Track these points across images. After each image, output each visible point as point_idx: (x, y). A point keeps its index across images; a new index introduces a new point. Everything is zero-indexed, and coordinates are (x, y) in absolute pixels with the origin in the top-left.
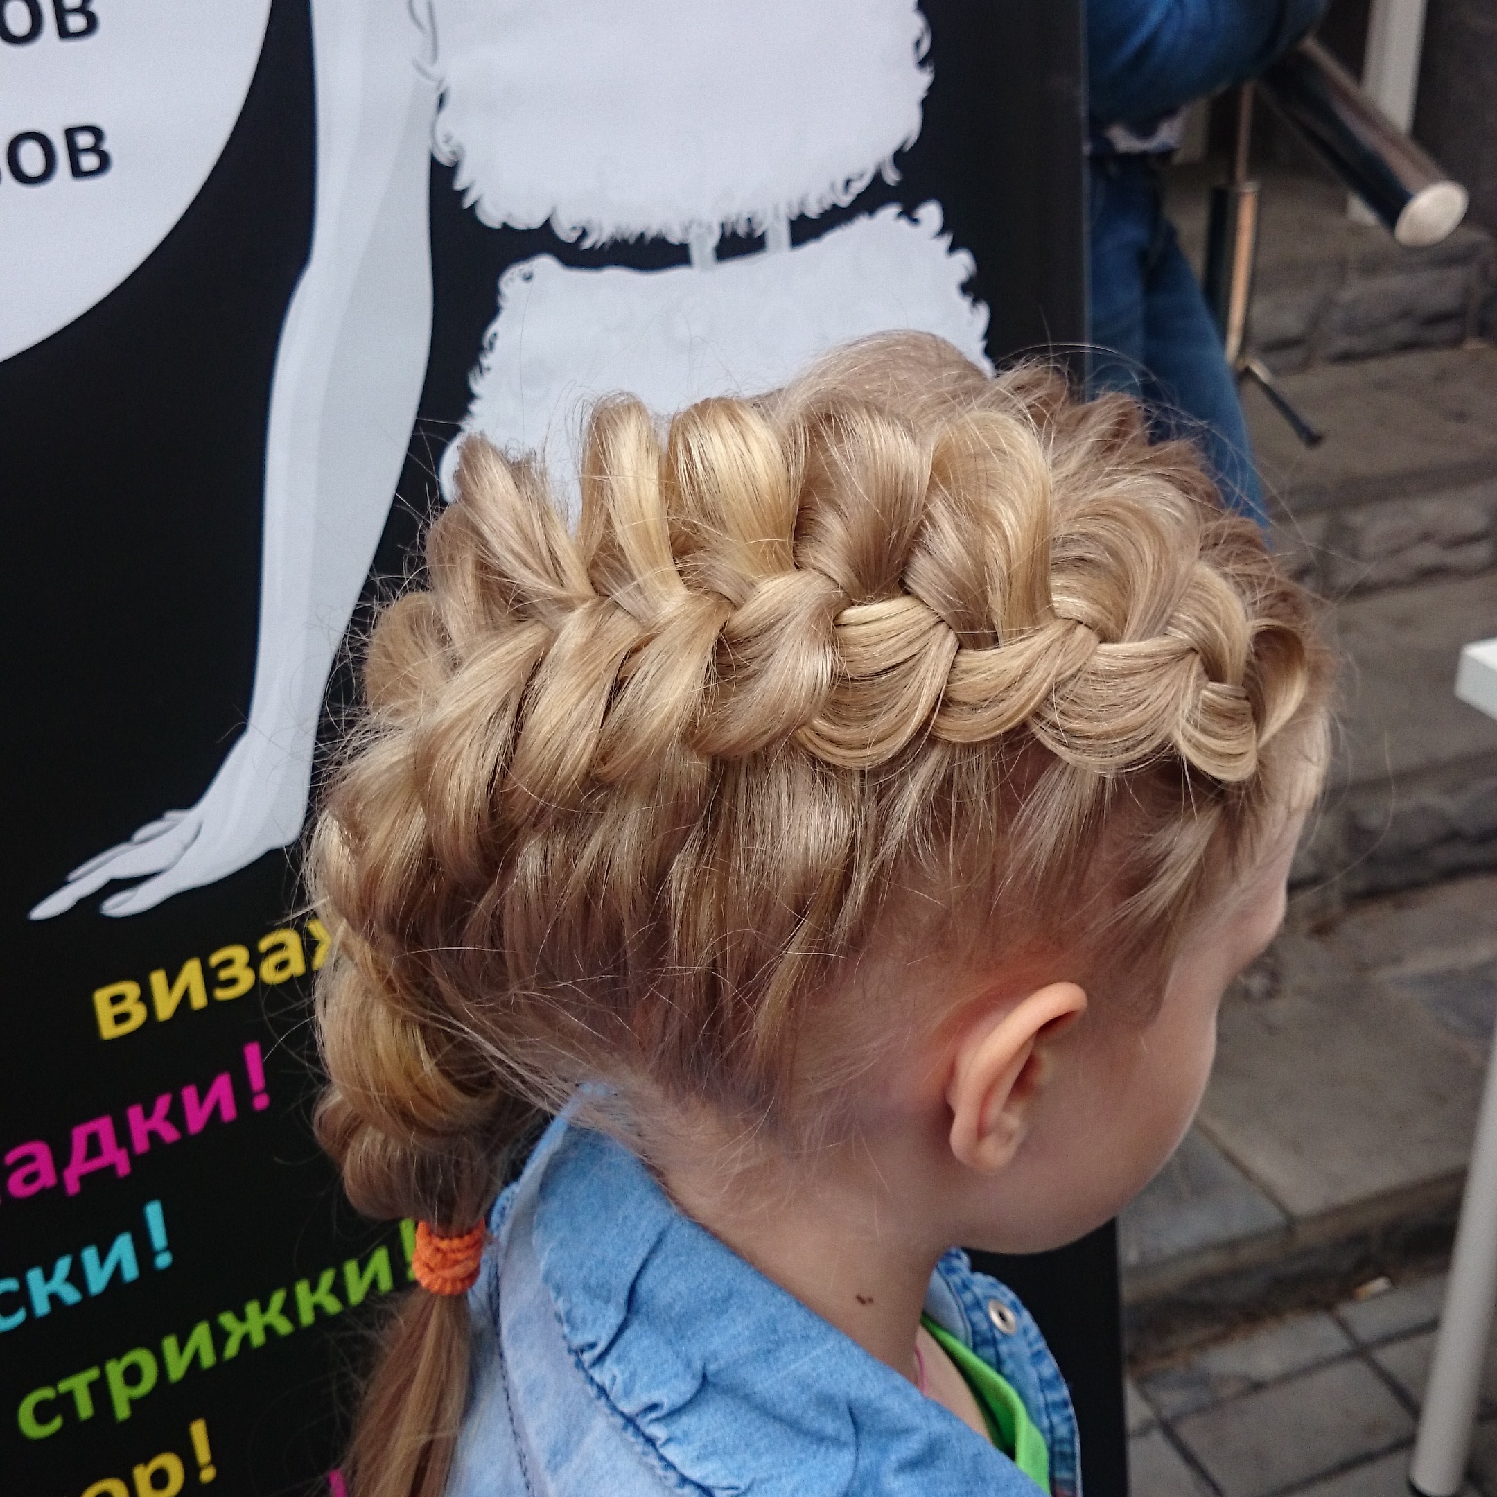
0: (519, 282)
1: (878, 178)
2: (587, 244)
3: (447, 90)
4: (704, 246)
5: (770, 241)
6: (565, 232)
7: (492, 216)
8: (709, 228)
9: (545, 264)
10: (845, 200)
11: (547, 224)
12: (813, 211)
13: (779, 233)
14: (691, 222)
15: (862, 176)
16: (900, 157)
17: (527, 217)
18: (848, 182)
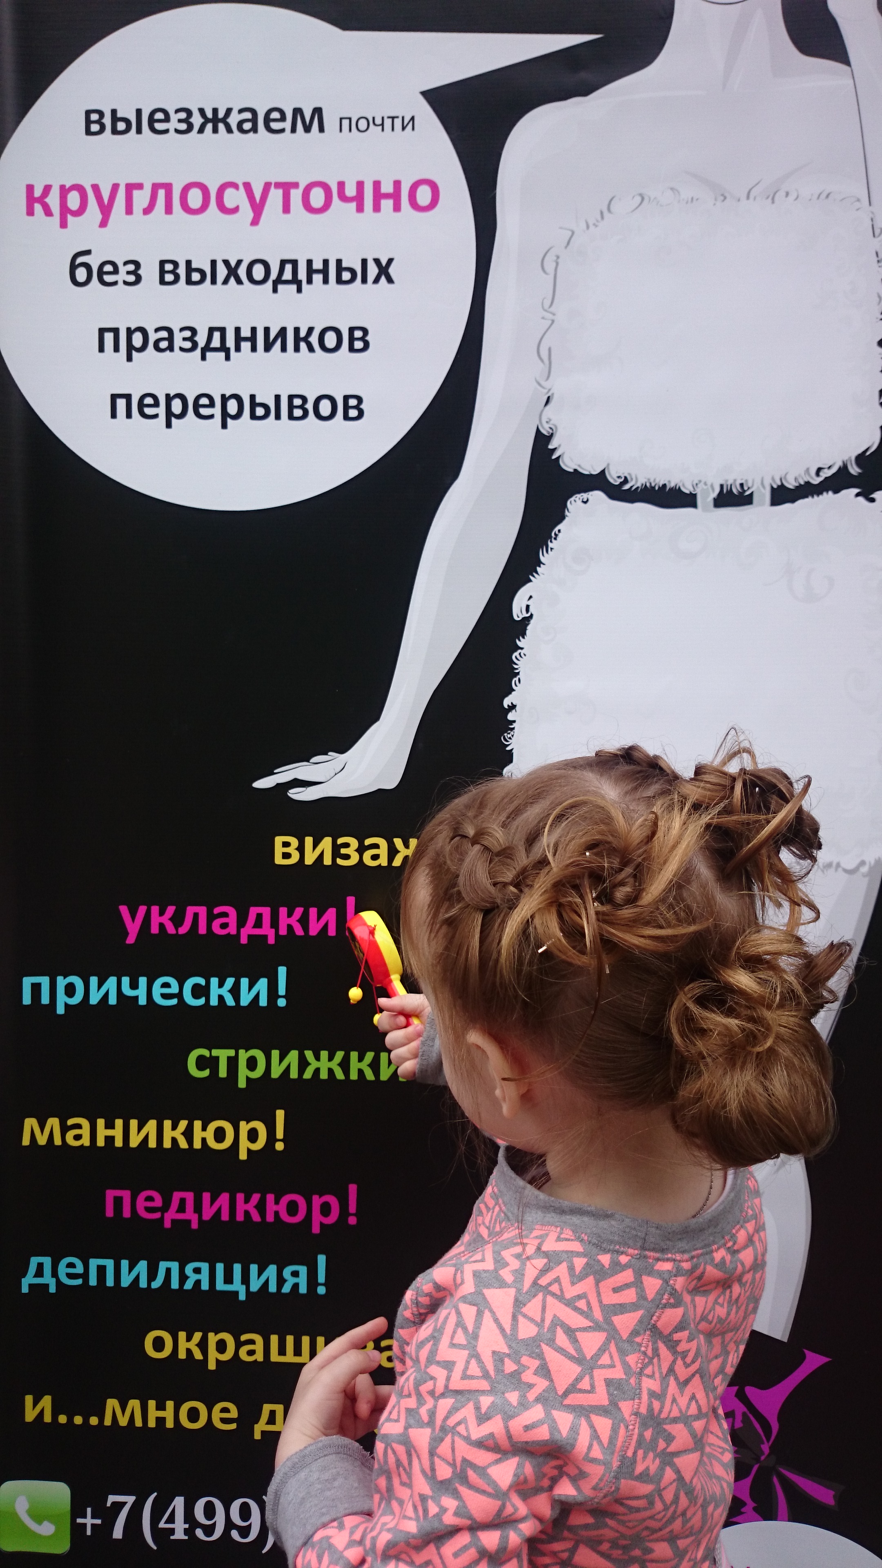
0: (579, 503)
1: (843, 469)
2: (626, 487)
3: (553, 394)
4: (706, 497)
5: (755, 498)
6: (613, 478)
7: (568, 464)
8: (712, 486)
9: (597, 496)
10: (816, 481)
11: (603, 472)
12: (791, 484)
13: (763, 495)
14: (700, 481)
15: (829, 468)
16: (861, 459)
17: (591, 468)
18: (819, 471)
